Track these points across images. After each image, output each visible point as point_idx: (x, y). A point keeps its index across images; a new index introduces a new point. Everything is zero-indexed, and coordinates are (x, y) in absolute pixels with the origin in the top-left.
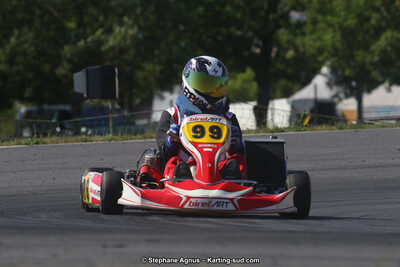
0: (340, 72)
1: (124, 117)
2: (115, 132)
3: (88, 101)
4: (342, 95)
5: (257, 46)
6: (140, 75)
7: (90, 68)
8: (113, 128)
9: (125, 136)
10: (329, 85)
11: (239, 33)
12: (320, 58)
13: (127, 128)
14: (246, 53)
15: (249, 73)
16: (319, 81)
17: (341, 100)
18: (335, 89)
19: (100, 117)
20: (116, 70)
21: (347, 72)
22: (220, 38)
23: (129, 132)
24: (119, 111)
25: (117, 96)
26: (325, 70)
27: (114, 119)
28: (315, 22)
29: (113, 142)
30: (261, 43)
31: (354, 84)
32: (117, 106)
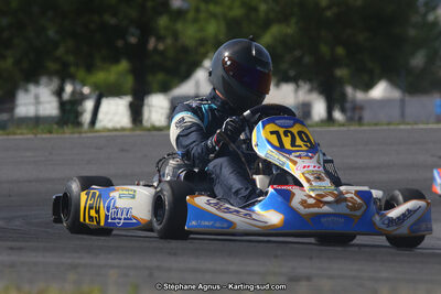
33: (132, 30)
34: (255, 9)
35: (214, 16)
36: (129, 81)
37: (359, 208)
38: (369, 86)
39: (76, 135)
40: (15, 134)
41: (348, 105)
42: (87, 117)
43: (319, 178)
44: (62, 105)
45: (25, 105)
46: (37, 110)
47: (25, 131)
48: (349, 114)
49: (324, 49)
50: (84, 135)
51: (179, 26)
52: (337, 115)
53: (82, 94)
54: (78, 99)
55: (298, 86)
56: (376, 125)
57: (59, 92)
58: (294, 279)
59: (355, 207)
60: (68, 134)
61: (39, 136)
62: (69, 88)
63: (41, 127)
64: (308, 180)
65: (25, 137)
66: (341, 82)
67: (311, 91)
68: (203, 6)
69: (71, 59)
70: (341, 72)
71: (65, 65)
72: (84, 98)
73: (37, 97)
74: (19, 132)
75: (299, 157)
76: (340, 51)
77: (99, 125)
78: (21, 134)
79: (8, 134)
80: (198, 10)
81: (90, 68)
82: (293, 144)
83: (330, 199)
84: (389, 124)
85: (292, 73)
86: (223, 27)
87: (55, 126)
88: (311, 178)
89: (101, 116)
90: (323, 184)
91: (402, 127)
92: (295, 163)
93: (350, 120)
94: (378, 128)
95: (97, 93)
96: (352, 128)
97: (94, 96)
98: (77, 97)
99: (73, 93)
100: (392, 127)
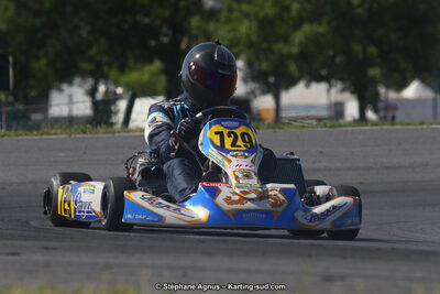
0: (256, 65)
1: (18, 111)
2: (9, 128)
4: (258, 92)
5: (166, 35)
8: (7, 123)
9: (21, 132)
10: (245, 80)
11: (146, 21)
13: (21, 123)
14: (153, 43)
15: (157, 65)
17: (255, 96)
18: (251, 86)
20: (11, 59)
21: (265, 66)
23: (24, 127)
24: (12, 104)
25: (11, 87)
27: (8, 113)
29: (6, 138)
30: (170, 32)
31: (272, 79)
32: (11, 98)
33: (165, 30)
34: (287, 9)
35: (246, 15)
36: (162, 81)
37: (281, 204)
38: (402, 86)
39: (110, 135)
40: (48, 134)
41: (381, 105)
42: (120, 117)
43: (247, 176)
44: (95, 104)
45: (58, 105)
46: (70, 110)
47: (59, 131)
48: (382, 113)
49: (357, 48)
50: (117, 135)
51: (211, 26)
52: (370, 115)
53: (115, 93)
54: (111, 99)
55: (330, 86)
56: (409, 124)
57: (92, 93)
58: (328, 279)
59: (276, 204)
60: (101, 134)
61: (73, 136)
62: (102, 88)
63: (75, 127)
64: (237, 178)
65: (60, 136)
66: (374, 82)
67: (343, 90)
68: (235, 6)
69: (105, 58)
70: (374, 72)
71: (99, 65)
72: (117, 98)
73: (70, 97)
74: (53, 132)
75: (235, 156)
76: (373, 50)
77: (132, 125)
78: (55, 134)
79: (42, 134)
80: (230, 10)
81: (122, 68)
82: (233, 144)
83: (253, 196)
84: (421, 124)
85: (324, 72)
86: (255, 26)
87: (89, 126)
88: (240, 176)
89: (134, 116)
90: (250, 181)
91: (434, 126)
92: (230, 161)
93: (383, 119)
94: (410, 127)
95: (130, 93)
96: (385, 127)
97: (128, 97)
98: (111, 97)
99: (107, 92)
100: (425, 126)
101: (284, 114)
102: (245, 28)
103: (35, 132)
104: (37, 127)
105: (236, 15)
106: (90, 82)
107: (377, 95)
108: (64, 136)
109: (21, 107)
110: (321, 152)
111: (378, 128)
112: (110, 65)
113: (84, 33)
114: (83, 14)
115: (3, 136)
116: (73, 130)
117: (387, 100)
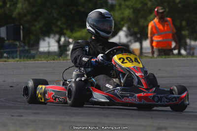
0: (132, 29)
2: (20, 57)
3: (7, 42)
4: (133, 41)
6: (33, 28)
7: (8, 25)
8: (20, 55)
9: (25, 59)
10: (127, 36)
11: (83, 9)
12: (122, 23)
13: (26, 55)
16: (122, 34)
17: (132, 43)
18: (129, 38)
19: (13, 50)
20: (21, 27)
21: (136, 30)
22: (73, 12)
23: (27, 57)
25: (22, 39)
26: (125, 29)
27: (20, 51)
28: (120, 5)
29: (19, 62)
32: (22, 44)
101: (144, 51)
102: (127, 13)
103: (32, 60)
104: (33, 57)
105: (123, 6)
106: (57, 37)
107: (186, 43)
108: (45, 61)
109: (27, 48)
110: (160, 70)
111: (185, 58)
112: (67, 29)
113: (55, 15)
114: (55, 6)
115: (18, 61)
116: (49, 59)
117: (190, 45)
